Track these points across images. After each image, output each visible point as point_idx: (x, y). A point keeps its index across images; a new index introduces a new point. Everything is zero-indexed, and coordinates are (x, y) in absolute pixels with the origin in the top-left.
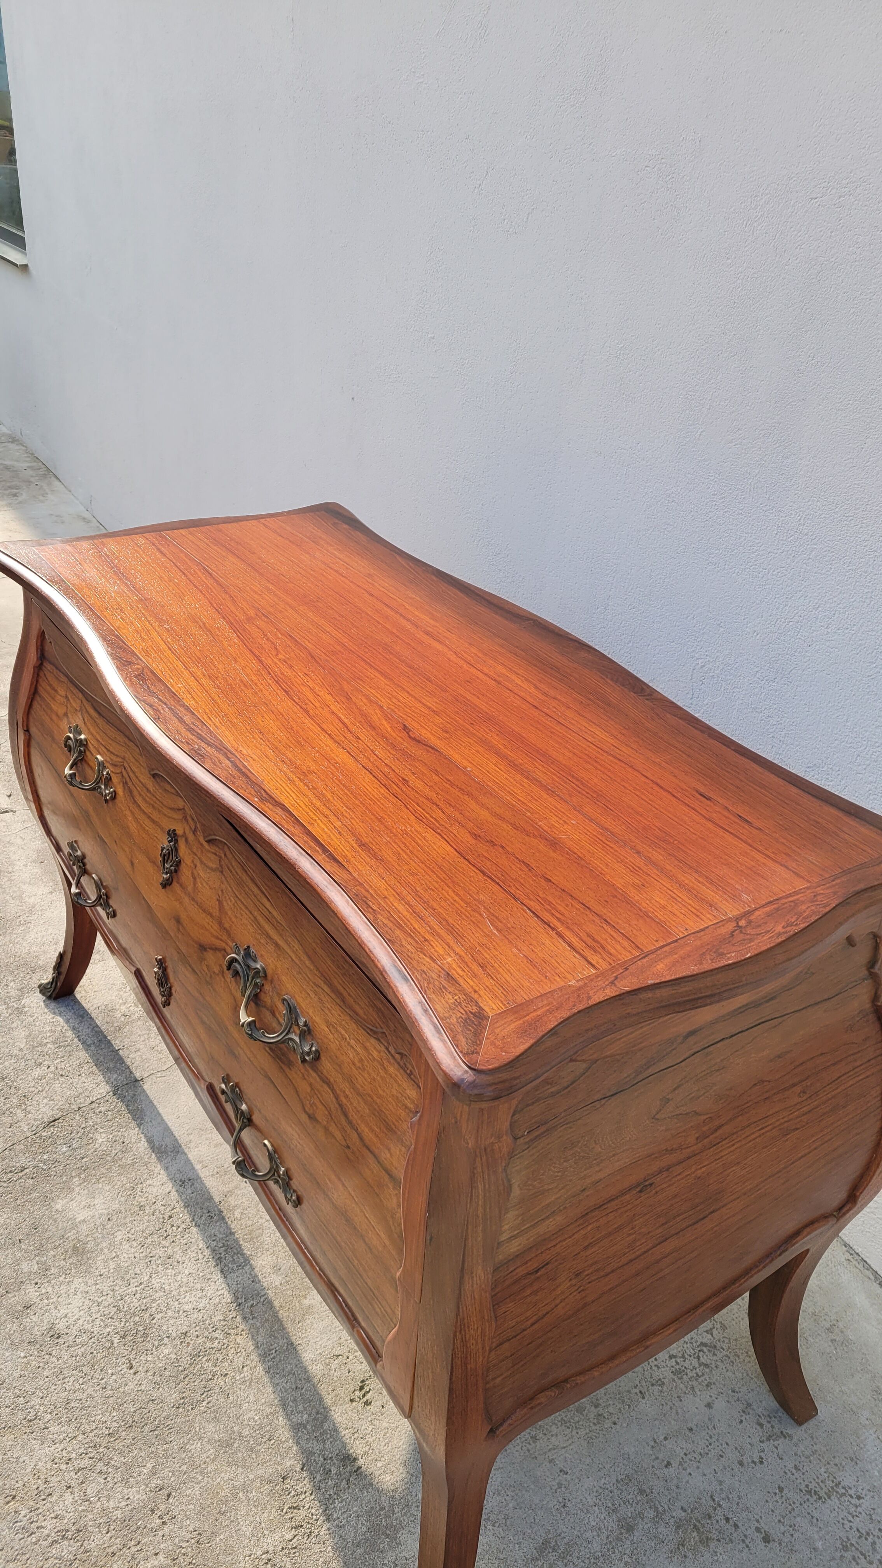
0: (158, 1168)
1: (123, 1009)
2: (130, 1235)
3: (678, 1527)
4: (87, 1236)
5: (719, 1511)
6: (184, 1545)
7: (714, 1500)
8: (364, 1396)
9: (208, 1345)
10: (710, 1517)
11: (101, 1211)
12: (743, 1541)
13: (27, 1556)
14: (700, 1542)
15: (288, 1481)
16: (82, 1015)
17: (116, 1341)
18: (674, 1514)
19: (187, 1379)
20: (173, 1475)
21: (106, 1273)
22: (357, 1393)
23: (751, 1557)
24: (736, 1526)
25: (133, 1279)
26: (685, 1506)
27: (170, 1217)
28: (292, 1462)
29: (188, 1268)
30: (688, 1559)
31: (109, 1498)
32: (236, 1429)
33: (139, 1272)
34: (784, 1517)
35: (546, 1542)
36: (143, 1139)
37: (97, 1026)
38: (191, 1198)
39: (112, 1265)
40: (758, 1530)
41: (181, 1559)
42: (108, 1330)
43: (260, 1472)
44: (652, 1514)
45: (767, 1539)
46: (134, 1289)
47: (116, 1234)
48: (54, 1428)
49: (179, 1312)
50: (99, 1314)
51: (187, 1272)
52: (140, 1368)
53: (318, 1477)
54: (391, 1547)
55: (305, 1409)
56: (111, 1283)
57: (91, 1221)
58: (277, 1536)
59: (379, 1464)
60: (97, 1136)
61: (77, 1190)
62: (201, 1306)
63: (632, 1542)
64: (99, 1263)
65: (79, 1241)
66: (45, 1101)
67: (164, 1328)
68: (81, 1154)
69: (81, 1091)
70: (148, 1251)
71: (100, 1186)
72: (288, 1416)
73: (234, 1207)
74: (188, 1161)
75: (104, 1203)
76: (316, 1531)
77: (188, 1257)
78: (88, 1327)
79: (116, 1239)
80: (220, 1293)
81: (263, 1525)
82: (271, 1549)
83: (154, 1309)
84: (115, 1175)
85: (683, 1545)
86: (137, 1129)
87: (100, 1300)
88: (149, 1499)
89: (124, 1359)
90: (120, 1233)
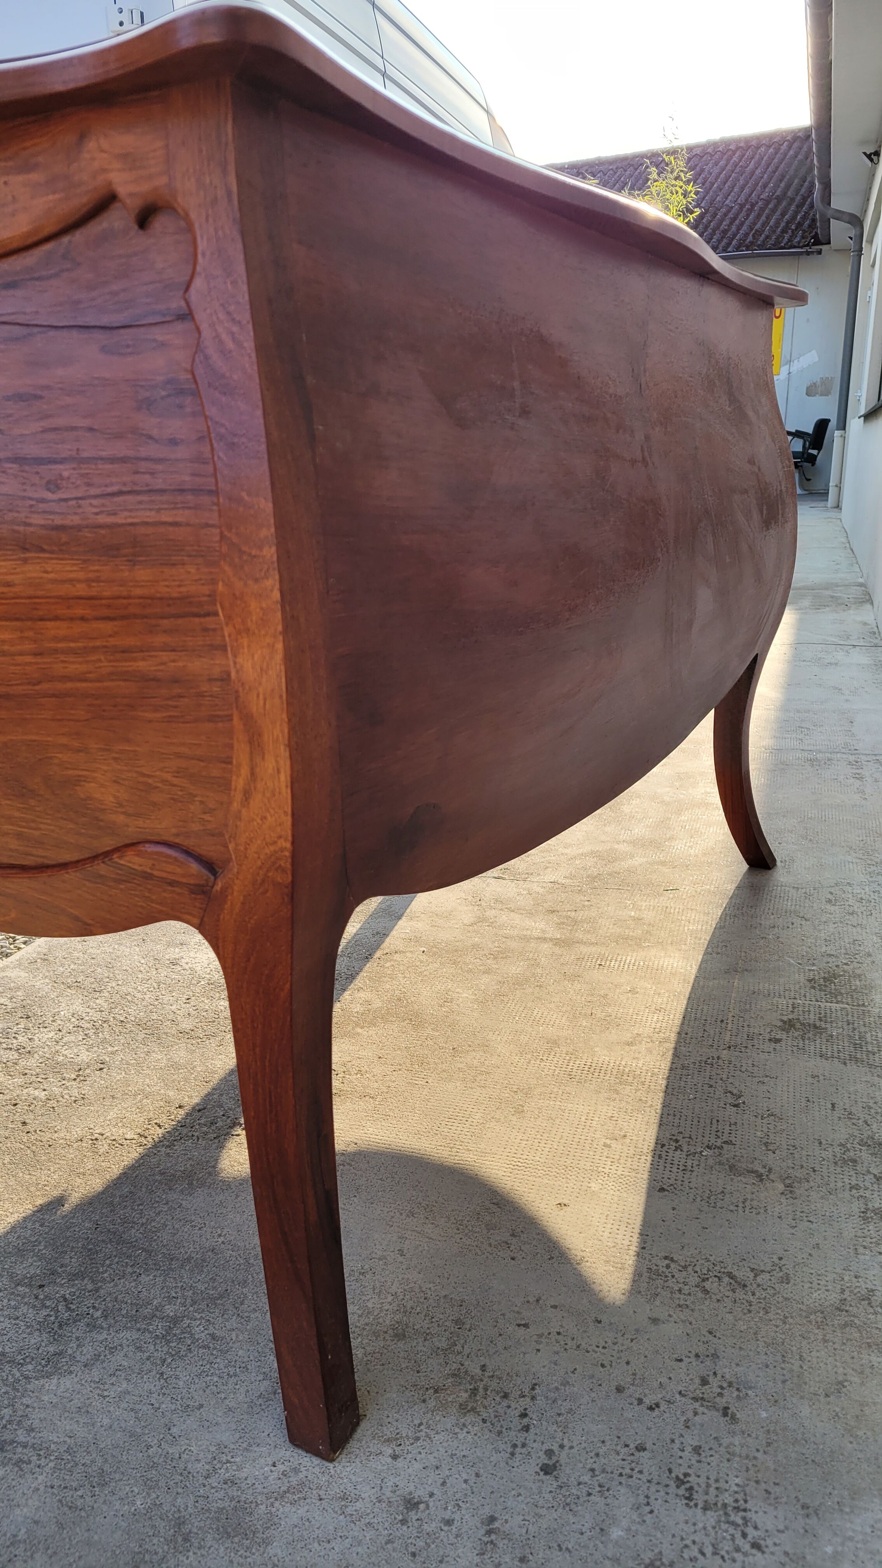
3: (454, 1375)
5: (526, 1402)
7: (533, 1389)
10: (506, 1396)
12: (515, 1446)
14: (461, 1405)
18: (466, 1363)
23: (502, 1464)
24: (526, 1428)
26: (490, 1368)
30: (423, 1405)
34: (604, 1471)
40: (549, 1453)
45: (547, 1470)
85: (436, 1391)
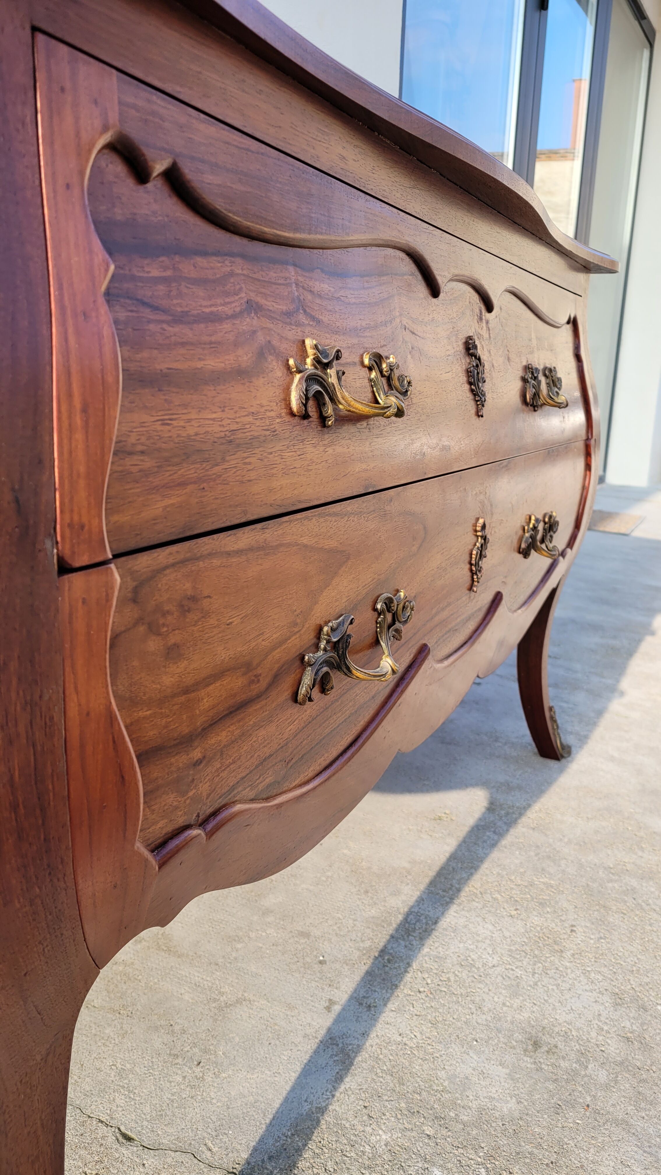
0: (372, 1043)
2: (474, 1010)
4: (514, 1048)
11: (475, 1057)
21: (528, 1001)
25: (509, 978)
33: (500, 977)
36: (342, 1087)
38: (384, 987)
39: (517, 1002)
41: (628, 847)
42: (568, 964)
43: (544, 837)
46: (517, 970)
47: (485, 1023)
49: (500, 930)
50: (565, 979)
51: (461, 945)
52: (566, 925)
53: (515, 815)
55: (484, 835)
56: (532, 990)
57: (494, 1057)
58: (565, 818)
59: (477, 797)
61: (474, 1105)
62: (479, 919)
64: (526, 1015)
65: (525, 1051)
67: (522, 931)
68: (428, 1145)
70: (472, 985)
71: (446, 1084)
73: (362, 950)
75: (463, 1062)
77: (447, 953)
78: (584, 981)
79: (489, 1018)
83: (516, 946)
84: (419, 1080)
86: (331, 1108)
90: (479, 1021)
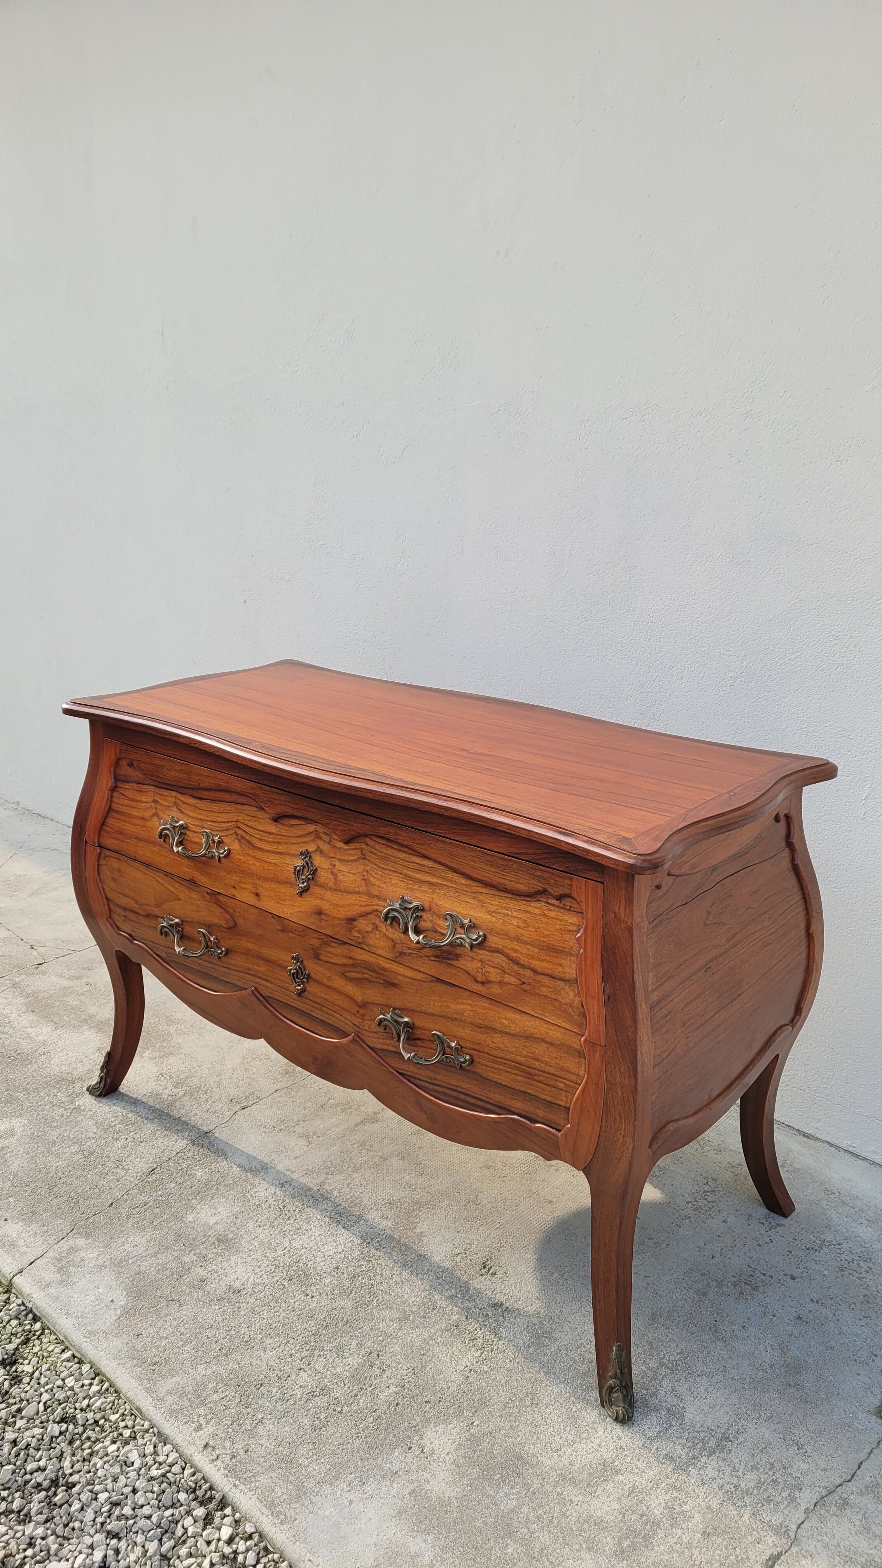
0: (257, 1181)
1: (167, 1092)
2: (259, 1223)
5: (757, 1272)
6: (405, 1377)
7: (751, 1267)
8: (489, 1271)
9: (358, 1270)
10: (752, 1276)
11: (226, 1215)
12: (779, 1282)
13: (293, 1412)
14: (752, 1289)
15: (460, 1327)
16: (134, 1102)
17: (286, 1284)
18: (729, 1280)
19: (354, 1292)
20: (375, 1344)
21: (254, 1248)
22: (483, 1270)
24: (771, 1276)
25: (277, 1247)
27: (284, 1206)
28: (457, 1316)
29: (316, 1232)
30: (749, 1299)
31: (334, 1368)
32: (406, 1309)
33: (279, 1242)
34: (798, 1265)
35: (654, 1314)
36: (234, 1166)
37: (151, 1106)
38: (294, 1192)
39: (255, 1243)
40: (785, 1275)
41: (407, 1385)
42: (276, 1279)
43: (438, 1327)
44: (715, 1284)
45: (793, 1278)
46: (282, 1252)
47: (247, 1225)
48: (269, 1341)
49: (324, 1257)
50: (263, 1272)
52: (314, 1294)
53: (480, 1319)
54: (552, 1342)
55: (451, 1287)
56: (262, 1253)
57: (222, 1222)
58: (469, 1356)
59: (520, 1303)
60: (194, 1172)
61: (199, 1206)
62: (340, 1250)
63: (710, 1301)
64: (244, 1244)
65: (220, 1235)
66: (138, 1160)
67: (319, 1268)
68: (188, 1185)
69: (164, 1148)
70: (279, 1229)
71: (216, 1200)
72: (441, 1293)
73: (331, 1190)
74: (278, 1172)
75: (226, 1210)
76: (496, 1347)
77: (312, 1226)
78: (258, 1281)
79: (249, 1228)
80: (349, 1240)
81: (456, 1353)
82: (469, 1364)
83: (304, 1260)
84: (224, 1192)
85: (743, 1294)
86: (225, 1161)
87: (259, 1264)
88: (364, 1361)
89: (299, 1292)
90: (250, 1223)
